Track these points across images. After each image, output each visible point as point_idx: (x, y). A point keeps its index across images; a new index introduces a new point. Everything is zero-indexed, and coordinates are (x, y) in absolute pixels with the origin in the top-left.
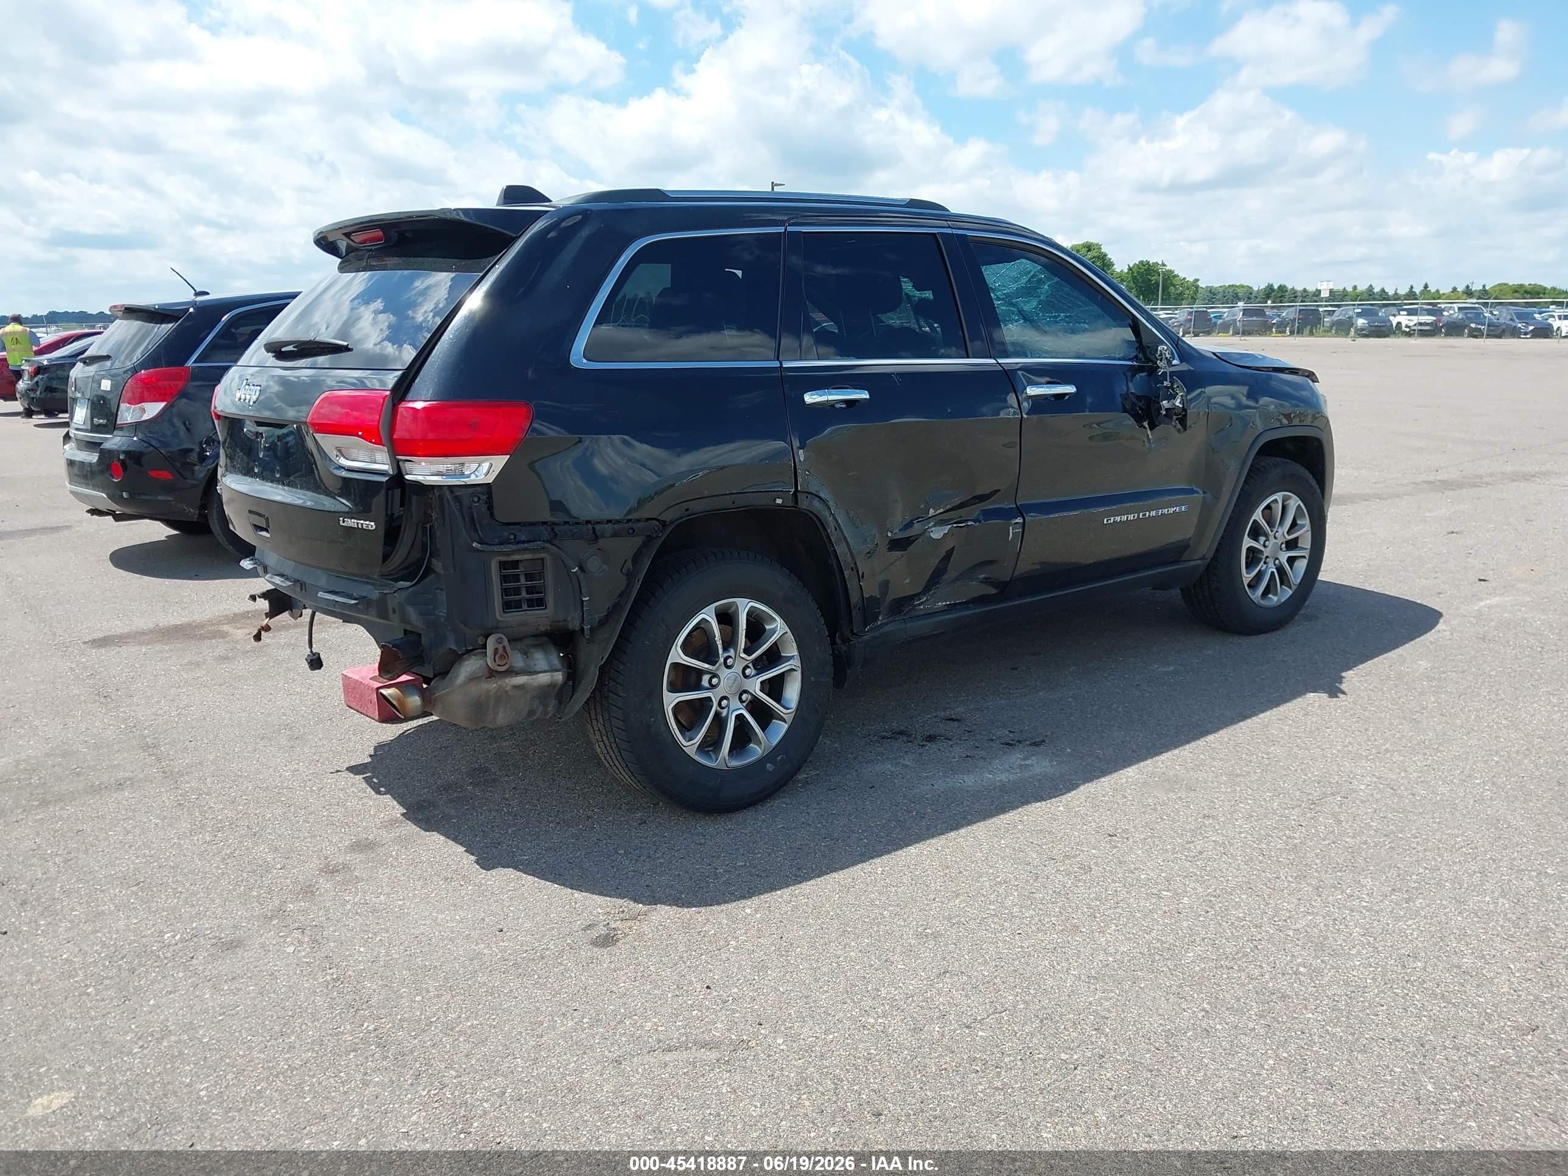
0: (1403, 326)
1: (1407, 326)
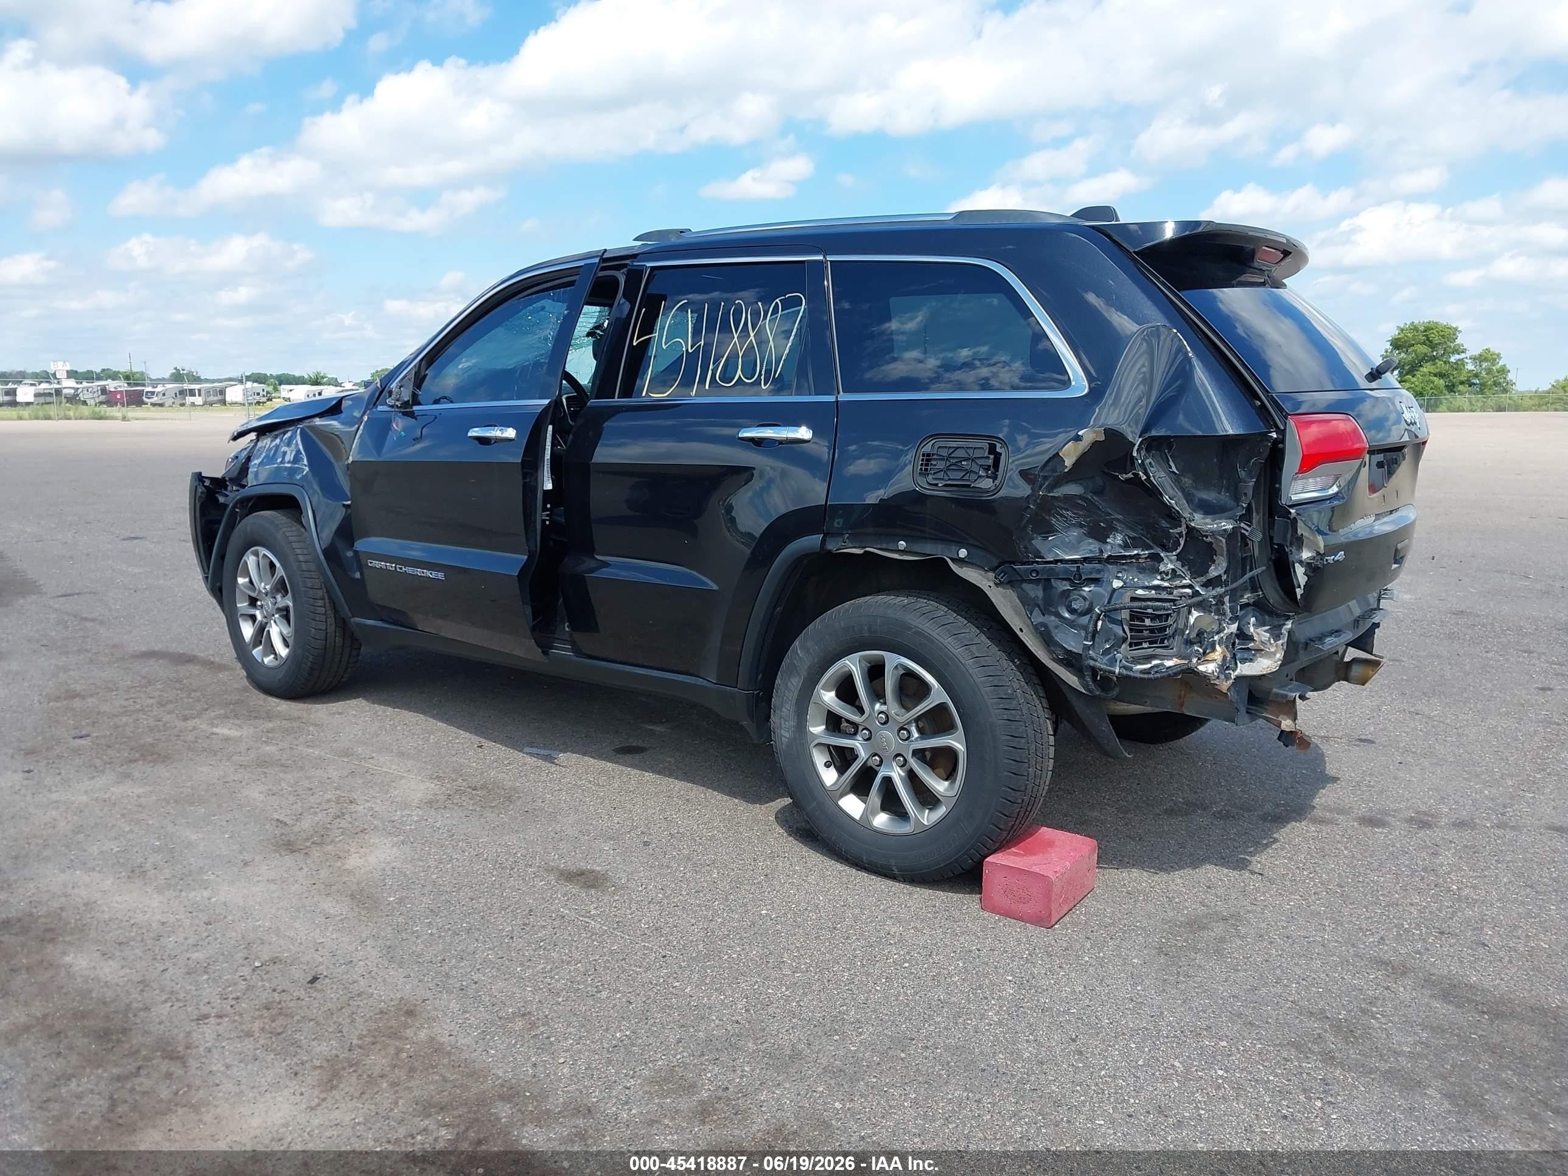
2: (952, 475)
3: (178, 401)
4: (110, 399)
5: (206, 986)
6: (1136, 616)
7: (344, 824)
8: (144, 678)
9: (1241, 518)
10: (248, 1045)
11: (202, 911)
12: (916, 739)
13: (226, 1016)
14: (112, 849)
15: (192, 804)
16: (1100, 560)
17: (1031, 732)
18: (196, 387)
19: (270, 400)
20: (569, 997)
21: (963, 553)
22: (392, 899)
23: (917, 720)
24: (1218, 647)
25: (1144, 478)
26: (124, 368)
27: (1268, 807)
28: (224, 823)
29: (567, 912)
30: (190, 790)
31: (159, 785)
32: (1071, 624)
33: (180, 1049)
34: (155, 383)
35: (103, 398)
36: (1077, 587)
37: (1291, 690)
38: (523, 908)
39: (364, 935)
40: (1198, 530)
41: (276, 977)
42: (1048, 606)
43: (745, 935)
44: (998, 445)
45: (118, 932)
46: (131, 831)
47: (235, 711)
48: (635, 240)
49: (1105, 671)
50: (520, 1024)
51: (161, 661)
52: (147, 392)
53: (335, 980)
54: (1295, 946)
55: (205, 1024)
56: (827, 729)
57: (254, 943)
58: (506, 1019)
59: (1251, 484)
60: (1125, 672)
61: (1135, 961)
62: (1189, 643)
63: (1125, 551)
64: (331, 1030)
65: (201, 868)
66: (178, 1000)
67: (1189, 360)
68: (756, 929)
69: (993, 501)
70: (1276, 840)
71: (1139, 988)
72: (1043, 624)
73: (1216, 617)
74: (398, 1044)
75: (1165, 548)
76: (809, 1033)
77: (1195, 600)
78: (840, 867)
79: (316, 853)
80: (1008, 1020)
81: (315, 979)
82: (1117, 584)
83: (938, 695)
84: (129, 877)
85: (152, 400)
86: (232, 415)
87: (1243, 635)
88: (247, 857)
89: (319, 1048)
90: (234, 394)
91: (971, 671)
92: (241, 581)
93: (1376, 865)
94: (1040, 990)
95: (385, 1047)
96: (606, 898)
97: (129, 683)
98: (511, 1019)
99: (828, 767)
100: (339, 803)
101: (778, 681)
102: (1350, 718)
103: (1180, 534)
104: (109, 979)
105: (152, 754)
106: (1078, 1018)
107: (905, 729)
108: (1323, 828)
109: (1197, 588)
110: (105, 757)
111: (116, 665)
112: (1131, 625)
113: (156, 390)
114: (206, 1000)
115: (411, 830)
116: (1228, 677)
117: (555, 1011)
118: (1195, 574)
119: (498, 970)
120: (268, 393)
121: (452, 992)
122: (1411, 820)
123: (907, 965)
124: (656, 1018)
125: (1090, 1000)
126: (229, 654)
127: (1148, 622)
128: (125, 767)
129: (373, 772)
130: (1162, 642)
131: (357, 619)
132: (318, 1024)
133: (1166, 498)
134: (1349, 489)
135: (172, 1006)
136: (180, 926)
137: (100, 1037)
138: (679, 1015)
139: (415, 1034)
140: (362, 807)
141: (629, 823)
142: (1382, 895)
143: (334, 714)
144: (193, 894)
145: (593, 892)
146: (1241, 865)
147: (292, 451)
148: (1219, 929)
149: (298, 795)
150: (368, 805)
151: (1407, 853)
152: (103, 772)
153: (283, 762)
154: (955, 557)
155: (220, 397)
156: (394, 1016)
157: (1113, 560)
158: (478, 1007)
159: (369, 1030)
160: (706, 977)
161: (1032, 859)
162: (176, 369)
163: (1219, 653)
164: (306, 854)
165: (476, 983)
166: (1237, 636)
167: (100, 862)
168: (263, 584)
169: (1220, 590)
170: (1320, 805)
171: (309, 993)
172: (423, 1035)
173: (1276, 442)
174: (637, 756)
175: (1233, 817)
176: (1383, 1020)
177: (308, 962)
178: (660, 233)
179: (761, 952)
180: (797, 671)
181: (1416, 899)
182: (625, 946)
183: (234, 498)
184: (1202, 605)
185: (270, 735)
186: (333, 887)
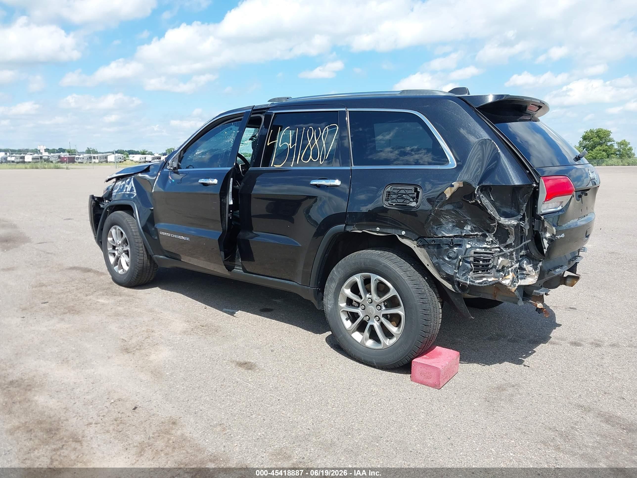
2: (399, 200)
3: (89, 161)
4: (62, 160)
5: (91, 410)
6: (476, 260)
7: (149, 341)
8: (71, 278)
9: (521, 220)
10: (107, 436)
11: (91, 378)
12: (384, 310)
13: (99, 423)
14: (55, 351)
15: (88, 332)
16: (461, 237)
17: (432, 308)
18: (96, 155)
19: (125, 161)
20: (239, 417)
21: (403, 233)
22: (168, 373)
23: (384, 302)
24: (510, 273)
25: (480, 202)
26: (67, 148)
27: (531, 337)
28: (101, 340)
29: (239, 380)
30: (87, 326)
31: (75, 323)
32: (449, 263)
33: (80, 437)
34: (80, 154)
35: (59, 160)
36: (452, 247)
37: (541, 291)
38: (221, 378)
39: (156, 389)
40: (502, 225)
41: (120, 407)
42: (439, 255)
43: (312, 391)
44: (418, 188)
45: (57, 387)
46: (63, 343)
47: (107, 292)
48: (268, 101)
49: (463, 283)
50: (219, 428)
51: (78, 271)
52: (77, 158)
53: (144, 408)
54: (543, 398)
55: (90, 427)
56: (347, 304)
57: (111, 392)
58: (213, 426)
59: (525, 205)
60: (471, 283)
61: (475, 404)
62: (498, 271)
63: (472, 233)
64: (141, 430)
65: (91, 359)
66: (80, 416)
67: (499, 154)
68: (317, 388)
69: (417, 211)
70: (535, 352)
71: (477, 416)
72: (437, 263)
73: (510, 261)
74: (168, 436)
75: (488, 232)
76: (338, 434)
77: (501, 253)
78: (352, 361)
79: (137, 353)
80: (422, 429)
81: (135, 408)
82: (468, 246)
83: (393, 292)
84: (62, 363)
85: (78, 161)
86: (110, 167)
87: (521, 268)
88: (110, 355)
89: (136, 438)
90: (111, 158)
91: (407, 282)
92: (110, 239)
93: (577, 363)
94: (435, 416)
95: (163, 438)
96: (255, 374)
97: (65, 280)
98: (215, 426)
99: (347, 320)
100: (147, 332)
101: (327, 284)
102: (566, 298)
103: (495, 226)
104: (52, 407)
105: (73, 310)
106: (451, 429)
107: (380, 306)
108: (555, 346)
109: (502, 248)
110: (54, 311)
111: (60, 273)
112: (474, 263)
113: (80, 157)
114: (91, 417)
115: (177, 344)
116: (514, 286)
117: (234, 423)
118: (501, 243)
119: (211, 405)
120: (124, 158)
121: (192, 414)
122: (592, 343)
123: (379, 405)
124: (275, 427)
125: (456, 421)
126: (105, 269)
127: (481, 262)
128: (62, 316)
129: (162, 319)
130: (487, 271)
131: (156, 256)
132: (136, 427)
133: (489, 211)
134: (566, 208)
135: (77, 419)
136: (82, 384)
137: (48, 432)
138: (284, 426)
139: (176, 432)
140: (157, 334)
141: (265, 341)
142: (580, 376)
143: (147, 294)
144: (87, 370)
145: (250, 371)
146: (520, 362)
147: (130, 187)
148: (510, 390)
149: (131, 328)
150: (159, 333)
151: (590, 358)
152: (53, 318)
153: (125, 314)
154: (400, 234)
155: (105, 160)
156: (167, 424)
157: (467, 236)
158: (202, 421)
159: (157, 431)
160: (296, 409)
161: (432, 360)
162: (88, 148)
163: (511, 276)
164: (134, 354)
165: (201, 410)
166: (519, 268)
167: (51, 356)
168: (118, 241)
169: (511, 250)
170: (553, 336)
171: (133, 414)
172: (179, 433)
173: (535, 188)
174: (269, 313)
175: (517, 341)
176: (581, 432)
177: (133, 401)
178: (279, 99)
179: (319, 398)
180: (334, 280)
181: (594, 378)
182: (263, 395)
183: (106, 206)
184: (504, 256)
185: (121, 303)
186: (144, 368)
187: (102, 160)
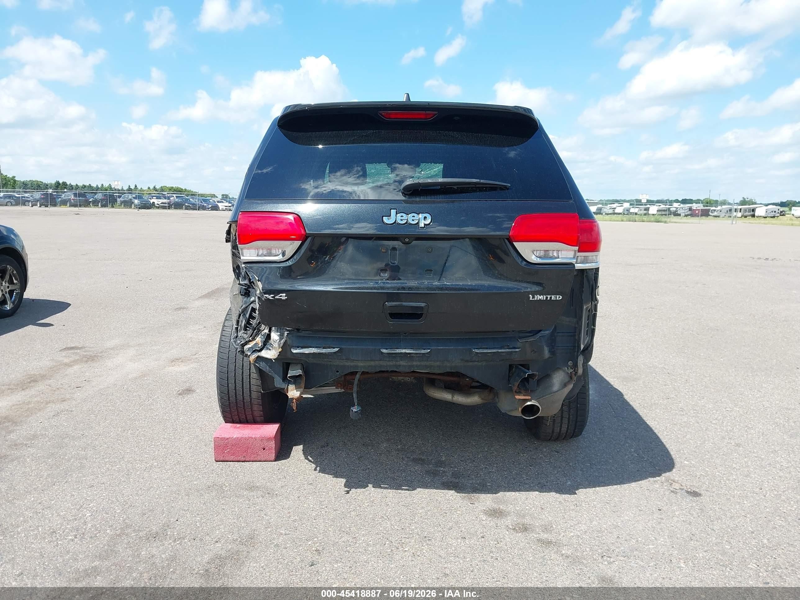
0: (156, 204)
1: (158, 204)
3: (728, 215)
4: (692, 214)
11: (118, 366)
28: (188, 351)
35: (689, 213)
52: (712, 210)
65: (149, 358)
81: (79, 387)
88: (163, 359)
90: (761, 211)
136: (106, 368)
155: (752, 213)
171: (70, 389)
172: (50, 406)
177: (91, 384)
187: (747, 214)
